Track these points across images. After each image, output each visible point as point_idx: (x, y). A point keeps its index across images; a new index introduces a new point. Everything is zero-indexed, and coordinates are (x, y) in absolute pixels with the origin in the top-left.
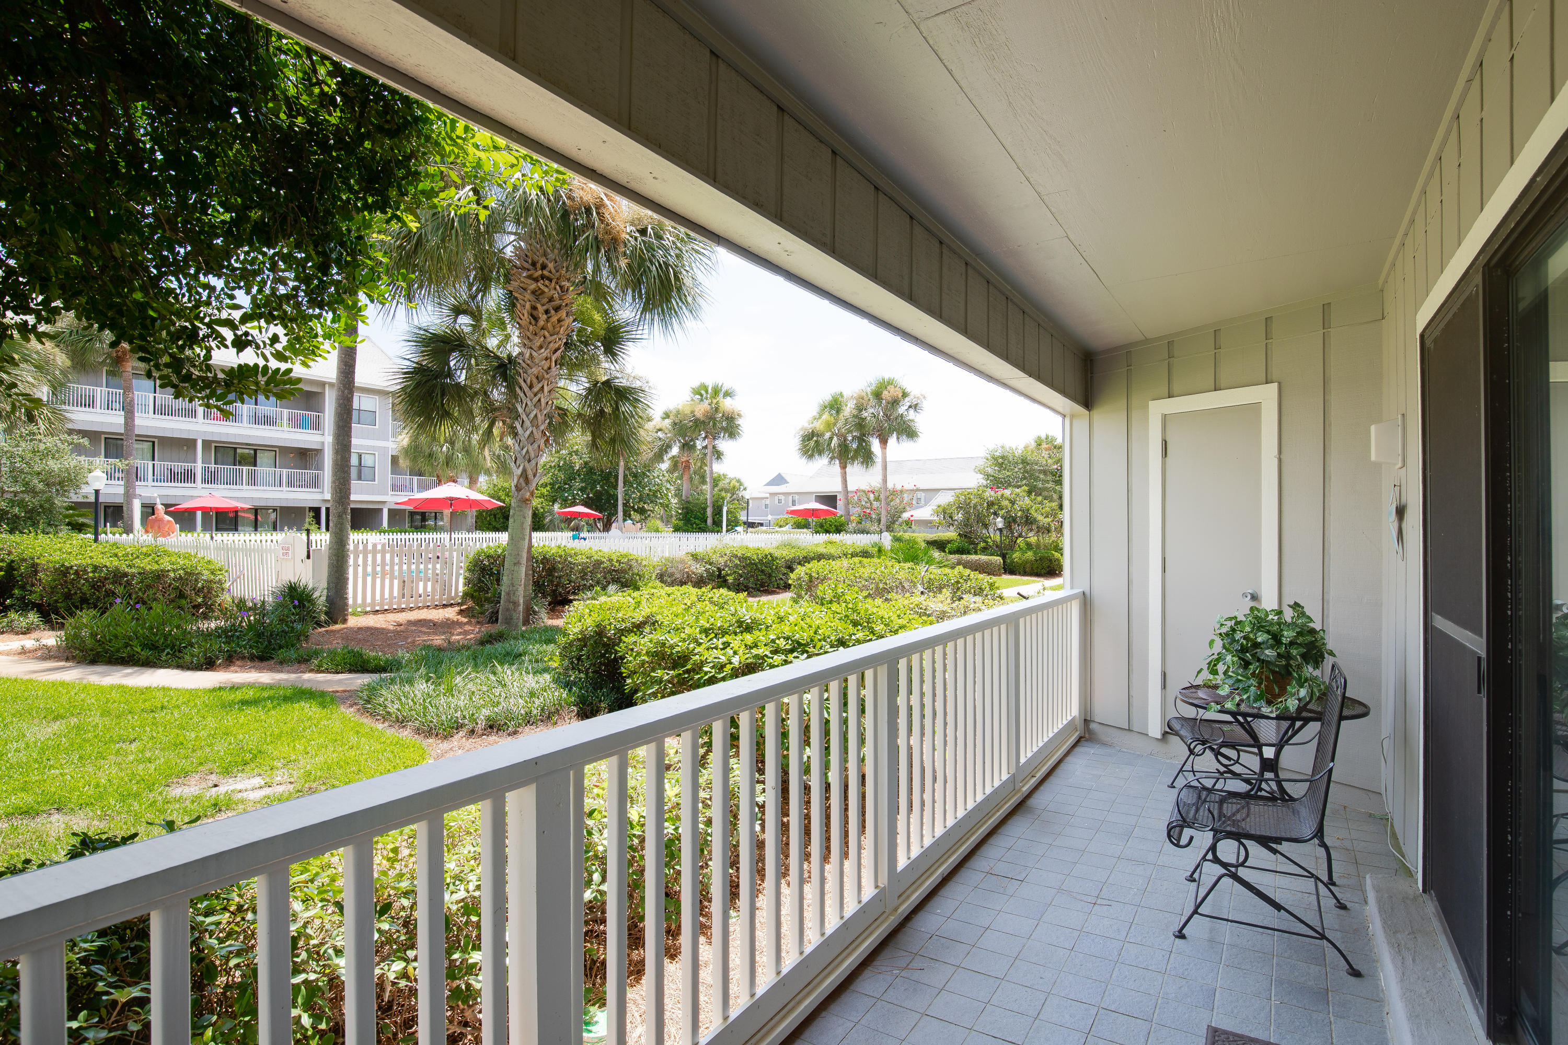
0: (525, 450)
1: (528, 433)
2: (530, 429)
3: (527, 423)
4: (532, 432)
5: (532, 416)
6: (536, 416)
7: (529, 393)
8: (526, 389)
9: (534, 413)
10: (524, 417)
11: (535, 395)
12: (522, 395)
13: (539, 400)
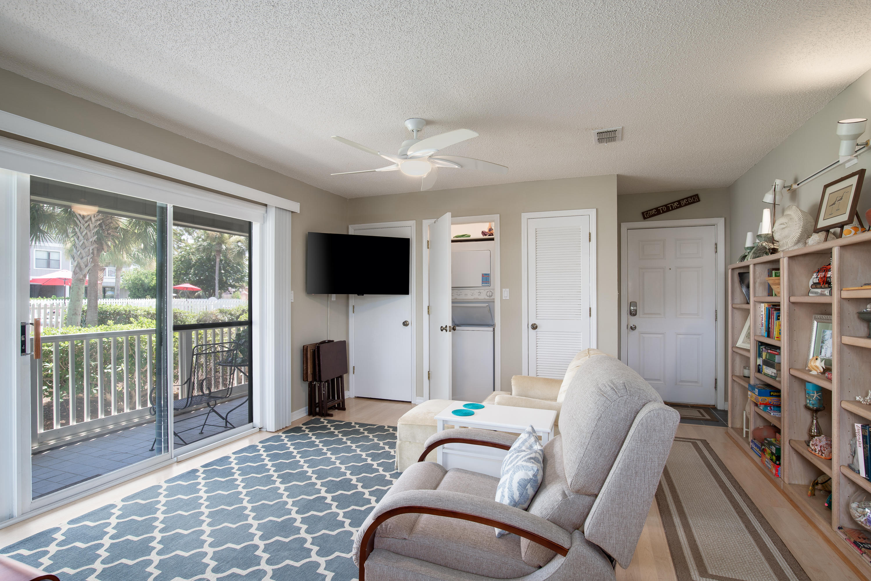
0: (79, 252)
1: (81, 243)
2: (83, 241)
3: (81, 237)
4: (84, 242)
5: (84, 233)
6: (86, 233)
7: (82, 221)
8: (80, 219)
9: (85, 232)
10: (79, 234)
11: (86, 222)
12: (78, 222)
13: (89, 225)
